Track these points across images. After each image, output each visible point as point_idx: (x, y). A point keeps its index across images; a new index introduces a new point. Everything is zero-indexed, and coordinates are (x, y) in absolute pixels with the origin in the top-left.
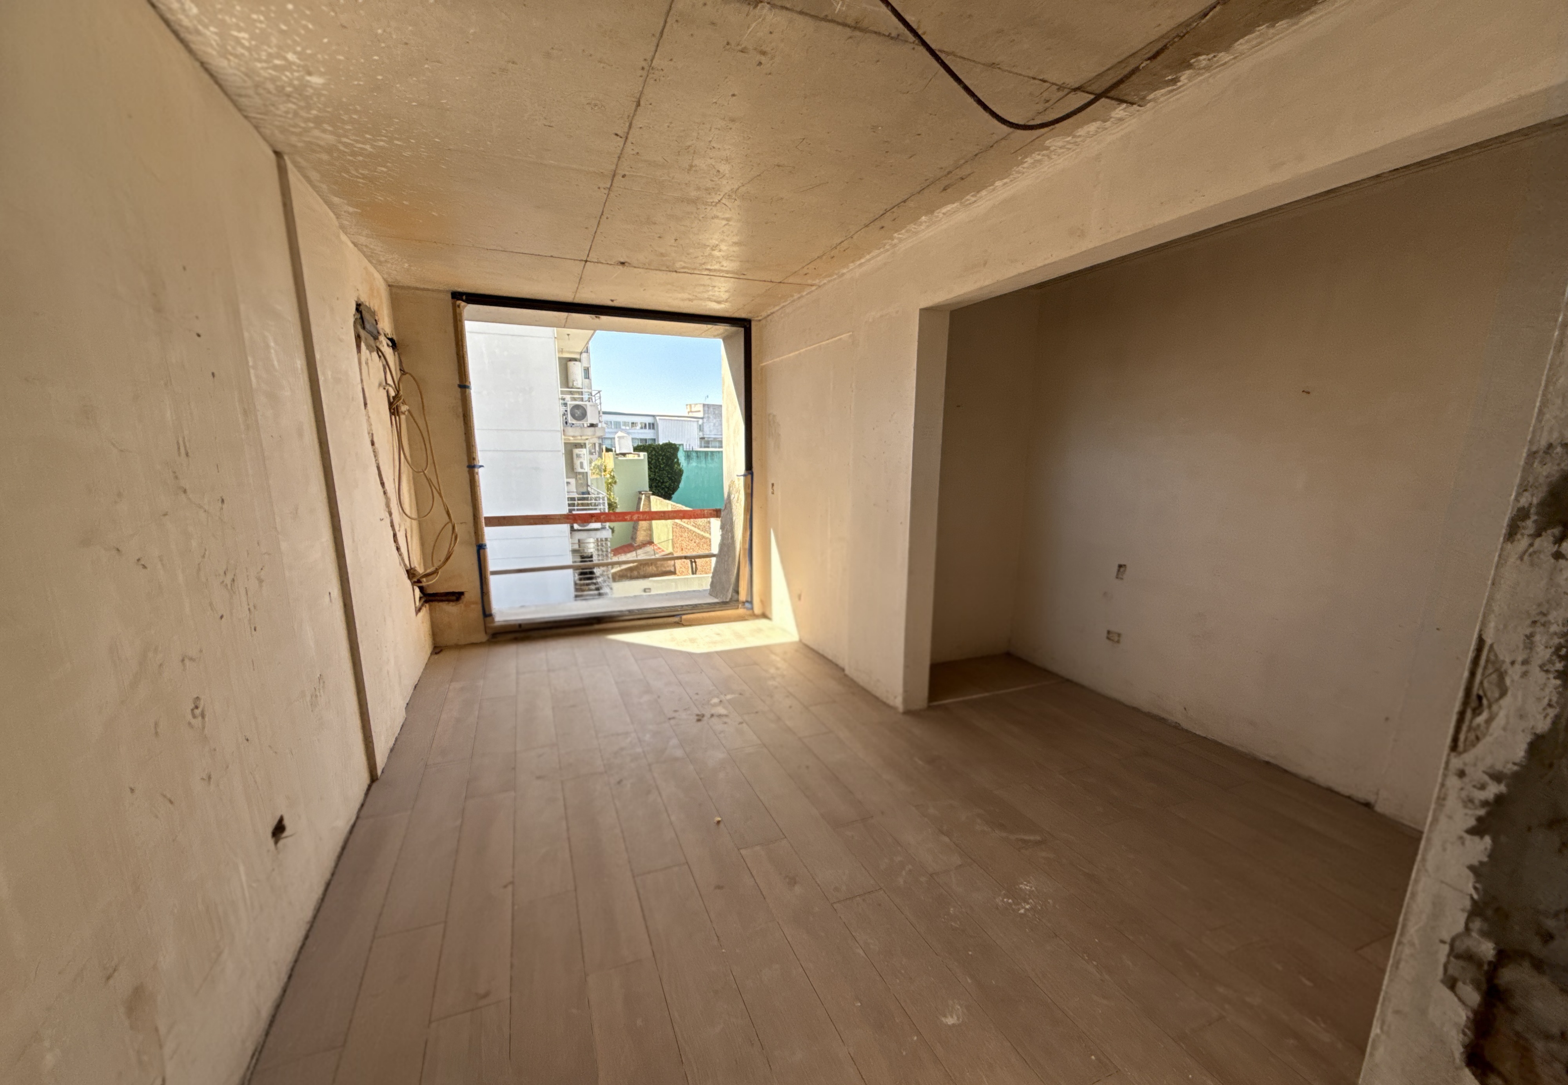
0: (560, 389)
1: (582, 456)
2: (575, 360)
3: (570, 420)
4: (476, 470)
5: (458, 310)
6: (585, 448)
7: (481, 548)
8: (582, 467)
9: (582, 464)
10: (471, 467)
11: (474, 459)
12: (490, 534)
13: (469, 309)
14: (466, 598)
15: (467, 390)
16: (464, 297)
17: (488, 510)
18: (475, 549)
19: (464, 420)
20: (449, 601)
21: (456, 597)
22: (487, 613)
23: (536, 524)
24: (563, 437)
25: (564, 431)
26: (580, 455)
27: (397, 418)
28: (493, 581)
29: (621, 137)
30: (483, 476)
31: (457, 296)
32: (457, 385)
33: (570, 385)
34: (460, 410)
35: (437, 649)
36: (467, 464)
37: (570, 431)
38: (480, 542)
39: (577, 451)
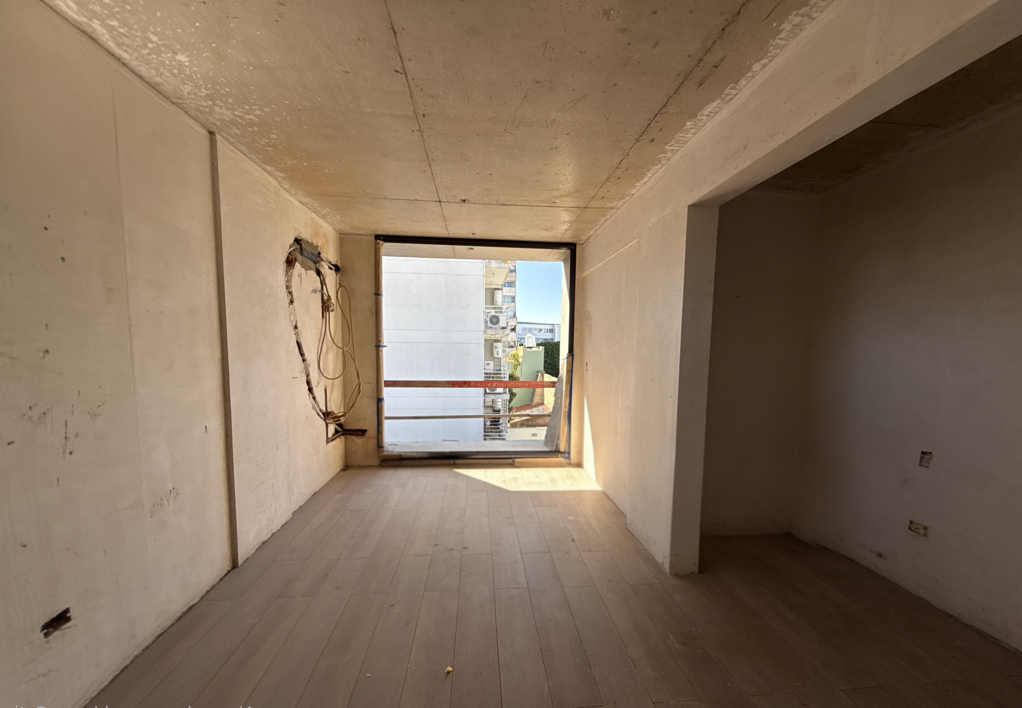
0: (484, 306)
1: (498, 347)
2: (499, 289)
3: (490, 325)
4: (381, 348)
5: (378, 246)
6: (501, 342)
7: (380, 400)
8: (498, 354)
9: (498, 352)
10: (378, 346)
11: (380, 341)
12: (387, 392)
13: (386, 246)
14: (367, 434)
15: (379, 296)
16: (382, 238)
17: (387, 376)
18: (375, 402)
19: (376, 316)
20: (357, 435)
21: (362, 432)
22: (380, 445)
23: (428, 386)
24: (484, 335)
25: (485, 331)
26: (497, 346)
27: (328, 313)
28: (386, 424)
29: (401, 74)
30: (385, 352)
31: (378, 237)
32: (373, 293)
33: (495, 304)
34: (374, 309)
35: (346, 467)
36: (375, 344)
37: (489, 331)
38: (379, 397)
39: (495, 344)
